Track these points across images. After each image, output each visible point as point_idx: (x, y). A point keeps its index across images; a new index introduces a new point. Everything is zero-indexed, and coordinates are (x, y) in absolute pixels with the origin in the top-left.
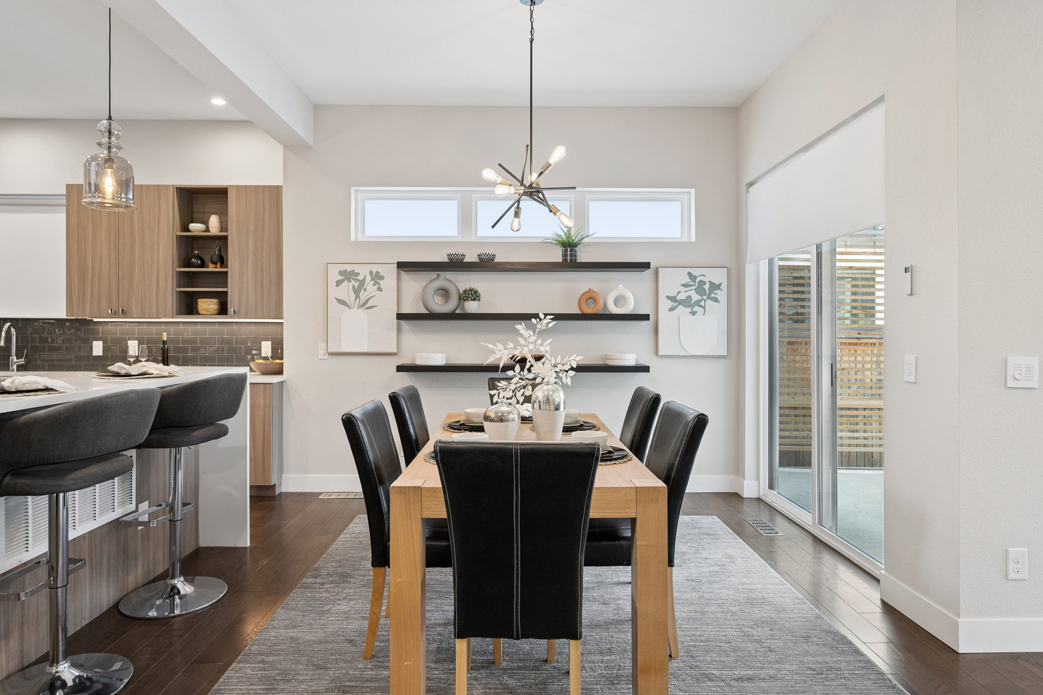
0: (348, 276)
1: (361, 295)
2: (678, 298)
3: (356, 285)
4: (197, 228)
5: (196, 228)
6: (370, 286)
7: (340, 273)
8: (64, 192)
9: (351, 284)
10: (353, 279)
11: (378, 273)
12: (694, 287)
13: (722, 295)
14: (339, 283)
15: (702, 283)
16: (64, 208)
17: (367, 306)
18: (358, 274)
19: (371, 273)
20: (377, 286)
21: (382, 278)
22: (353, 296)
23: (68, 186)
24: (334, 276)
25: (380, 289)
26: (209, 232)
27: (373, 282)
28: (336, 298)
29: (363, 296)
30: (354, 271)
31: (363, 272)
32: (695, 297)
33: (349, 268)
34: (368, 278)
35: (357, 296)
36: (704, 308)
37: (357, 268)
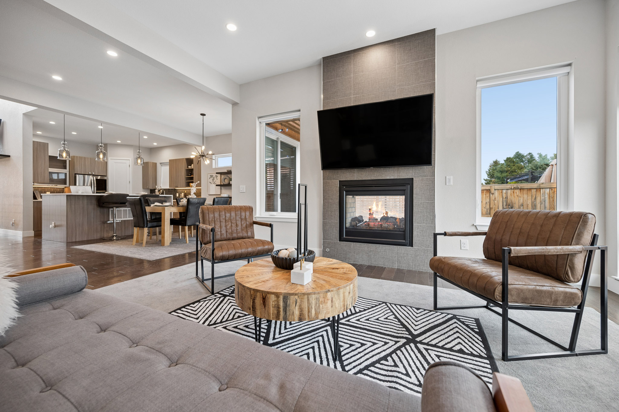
6: (215, 179)
7: (210, 176)
8: (169, 162)
14: (210, 178)
16: (169, 165)
17: (215, 183)
18: (213, 176)
21: (217, 177)
23: (169, 160)
25: (217, 179)
28: (209, 182)
29: (214, 181)
34: (215, 177)
35: (213, 181)
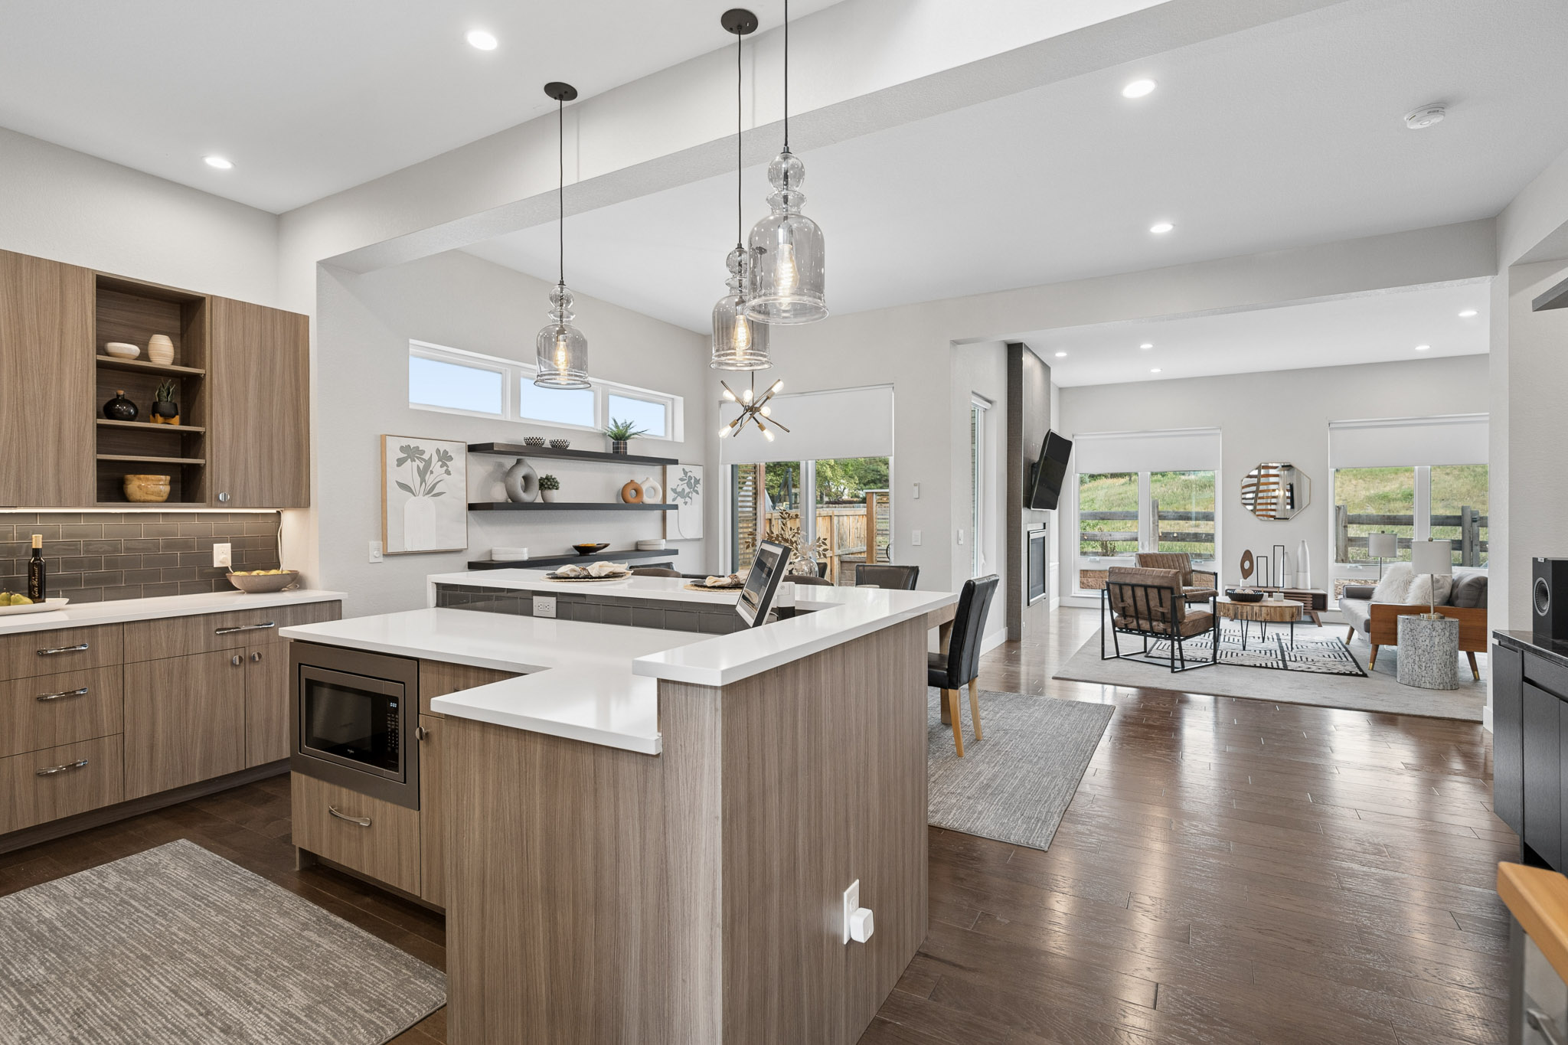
0: (411, 453)
1: (427, 478)
2: (678, 491)
3: (421, 465)
4: (126, 352)
5: (125, 350)
6: (436, 466)
7: (402, 449)
9: (415, 464)
10: (418, 458)
11: (446, 452)
12: (686, 481)
13: (700, 488)
14: (400, 462)
15: (690, 478)
17: (433, 493)
18: (423, 452)
19: (438, 451)
20: (445, 468)
21: (451, 458)
22: (418, 479)
24: (394, 452)
25: (448, 473)
26: (149, 360)
27: (440, 463)
28: (397, 482)
29: (430, 479)
30: (418, 447)
31: (429, 449)
32: (687, 490)
33: (413, 443)
34: (435, 458)
35: (423, 480)
36: (691, 498)
37: (422, 445)
